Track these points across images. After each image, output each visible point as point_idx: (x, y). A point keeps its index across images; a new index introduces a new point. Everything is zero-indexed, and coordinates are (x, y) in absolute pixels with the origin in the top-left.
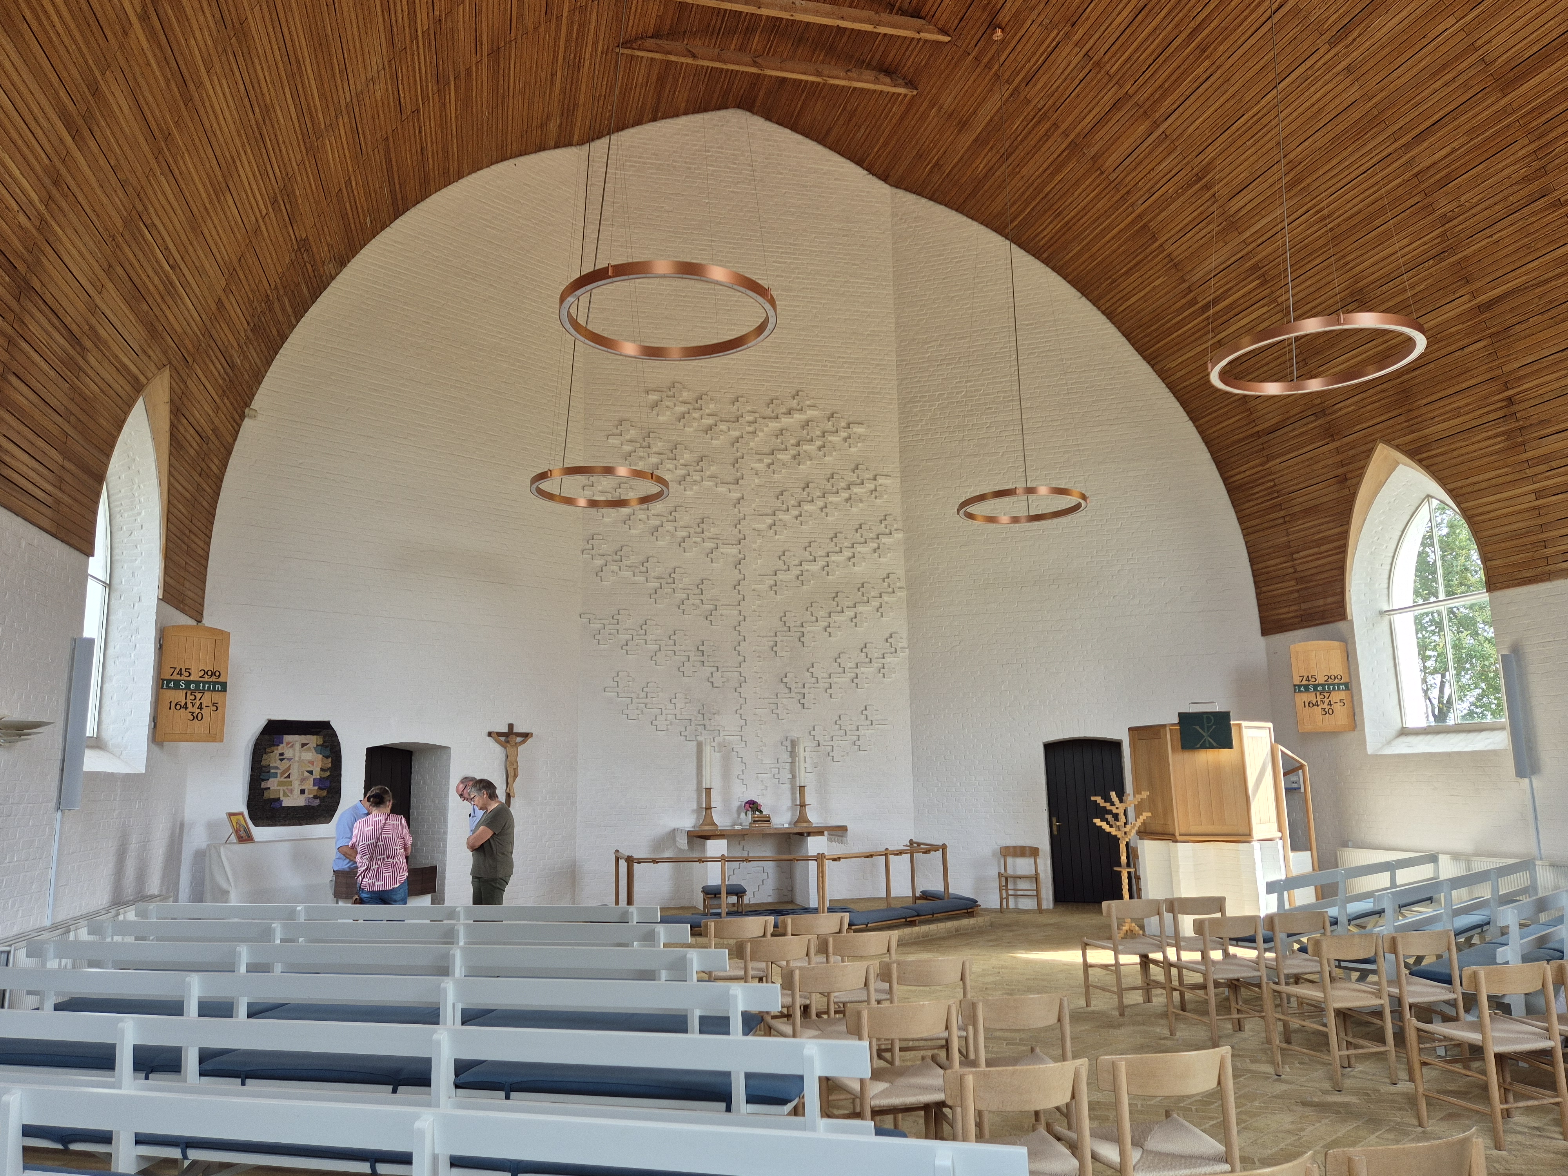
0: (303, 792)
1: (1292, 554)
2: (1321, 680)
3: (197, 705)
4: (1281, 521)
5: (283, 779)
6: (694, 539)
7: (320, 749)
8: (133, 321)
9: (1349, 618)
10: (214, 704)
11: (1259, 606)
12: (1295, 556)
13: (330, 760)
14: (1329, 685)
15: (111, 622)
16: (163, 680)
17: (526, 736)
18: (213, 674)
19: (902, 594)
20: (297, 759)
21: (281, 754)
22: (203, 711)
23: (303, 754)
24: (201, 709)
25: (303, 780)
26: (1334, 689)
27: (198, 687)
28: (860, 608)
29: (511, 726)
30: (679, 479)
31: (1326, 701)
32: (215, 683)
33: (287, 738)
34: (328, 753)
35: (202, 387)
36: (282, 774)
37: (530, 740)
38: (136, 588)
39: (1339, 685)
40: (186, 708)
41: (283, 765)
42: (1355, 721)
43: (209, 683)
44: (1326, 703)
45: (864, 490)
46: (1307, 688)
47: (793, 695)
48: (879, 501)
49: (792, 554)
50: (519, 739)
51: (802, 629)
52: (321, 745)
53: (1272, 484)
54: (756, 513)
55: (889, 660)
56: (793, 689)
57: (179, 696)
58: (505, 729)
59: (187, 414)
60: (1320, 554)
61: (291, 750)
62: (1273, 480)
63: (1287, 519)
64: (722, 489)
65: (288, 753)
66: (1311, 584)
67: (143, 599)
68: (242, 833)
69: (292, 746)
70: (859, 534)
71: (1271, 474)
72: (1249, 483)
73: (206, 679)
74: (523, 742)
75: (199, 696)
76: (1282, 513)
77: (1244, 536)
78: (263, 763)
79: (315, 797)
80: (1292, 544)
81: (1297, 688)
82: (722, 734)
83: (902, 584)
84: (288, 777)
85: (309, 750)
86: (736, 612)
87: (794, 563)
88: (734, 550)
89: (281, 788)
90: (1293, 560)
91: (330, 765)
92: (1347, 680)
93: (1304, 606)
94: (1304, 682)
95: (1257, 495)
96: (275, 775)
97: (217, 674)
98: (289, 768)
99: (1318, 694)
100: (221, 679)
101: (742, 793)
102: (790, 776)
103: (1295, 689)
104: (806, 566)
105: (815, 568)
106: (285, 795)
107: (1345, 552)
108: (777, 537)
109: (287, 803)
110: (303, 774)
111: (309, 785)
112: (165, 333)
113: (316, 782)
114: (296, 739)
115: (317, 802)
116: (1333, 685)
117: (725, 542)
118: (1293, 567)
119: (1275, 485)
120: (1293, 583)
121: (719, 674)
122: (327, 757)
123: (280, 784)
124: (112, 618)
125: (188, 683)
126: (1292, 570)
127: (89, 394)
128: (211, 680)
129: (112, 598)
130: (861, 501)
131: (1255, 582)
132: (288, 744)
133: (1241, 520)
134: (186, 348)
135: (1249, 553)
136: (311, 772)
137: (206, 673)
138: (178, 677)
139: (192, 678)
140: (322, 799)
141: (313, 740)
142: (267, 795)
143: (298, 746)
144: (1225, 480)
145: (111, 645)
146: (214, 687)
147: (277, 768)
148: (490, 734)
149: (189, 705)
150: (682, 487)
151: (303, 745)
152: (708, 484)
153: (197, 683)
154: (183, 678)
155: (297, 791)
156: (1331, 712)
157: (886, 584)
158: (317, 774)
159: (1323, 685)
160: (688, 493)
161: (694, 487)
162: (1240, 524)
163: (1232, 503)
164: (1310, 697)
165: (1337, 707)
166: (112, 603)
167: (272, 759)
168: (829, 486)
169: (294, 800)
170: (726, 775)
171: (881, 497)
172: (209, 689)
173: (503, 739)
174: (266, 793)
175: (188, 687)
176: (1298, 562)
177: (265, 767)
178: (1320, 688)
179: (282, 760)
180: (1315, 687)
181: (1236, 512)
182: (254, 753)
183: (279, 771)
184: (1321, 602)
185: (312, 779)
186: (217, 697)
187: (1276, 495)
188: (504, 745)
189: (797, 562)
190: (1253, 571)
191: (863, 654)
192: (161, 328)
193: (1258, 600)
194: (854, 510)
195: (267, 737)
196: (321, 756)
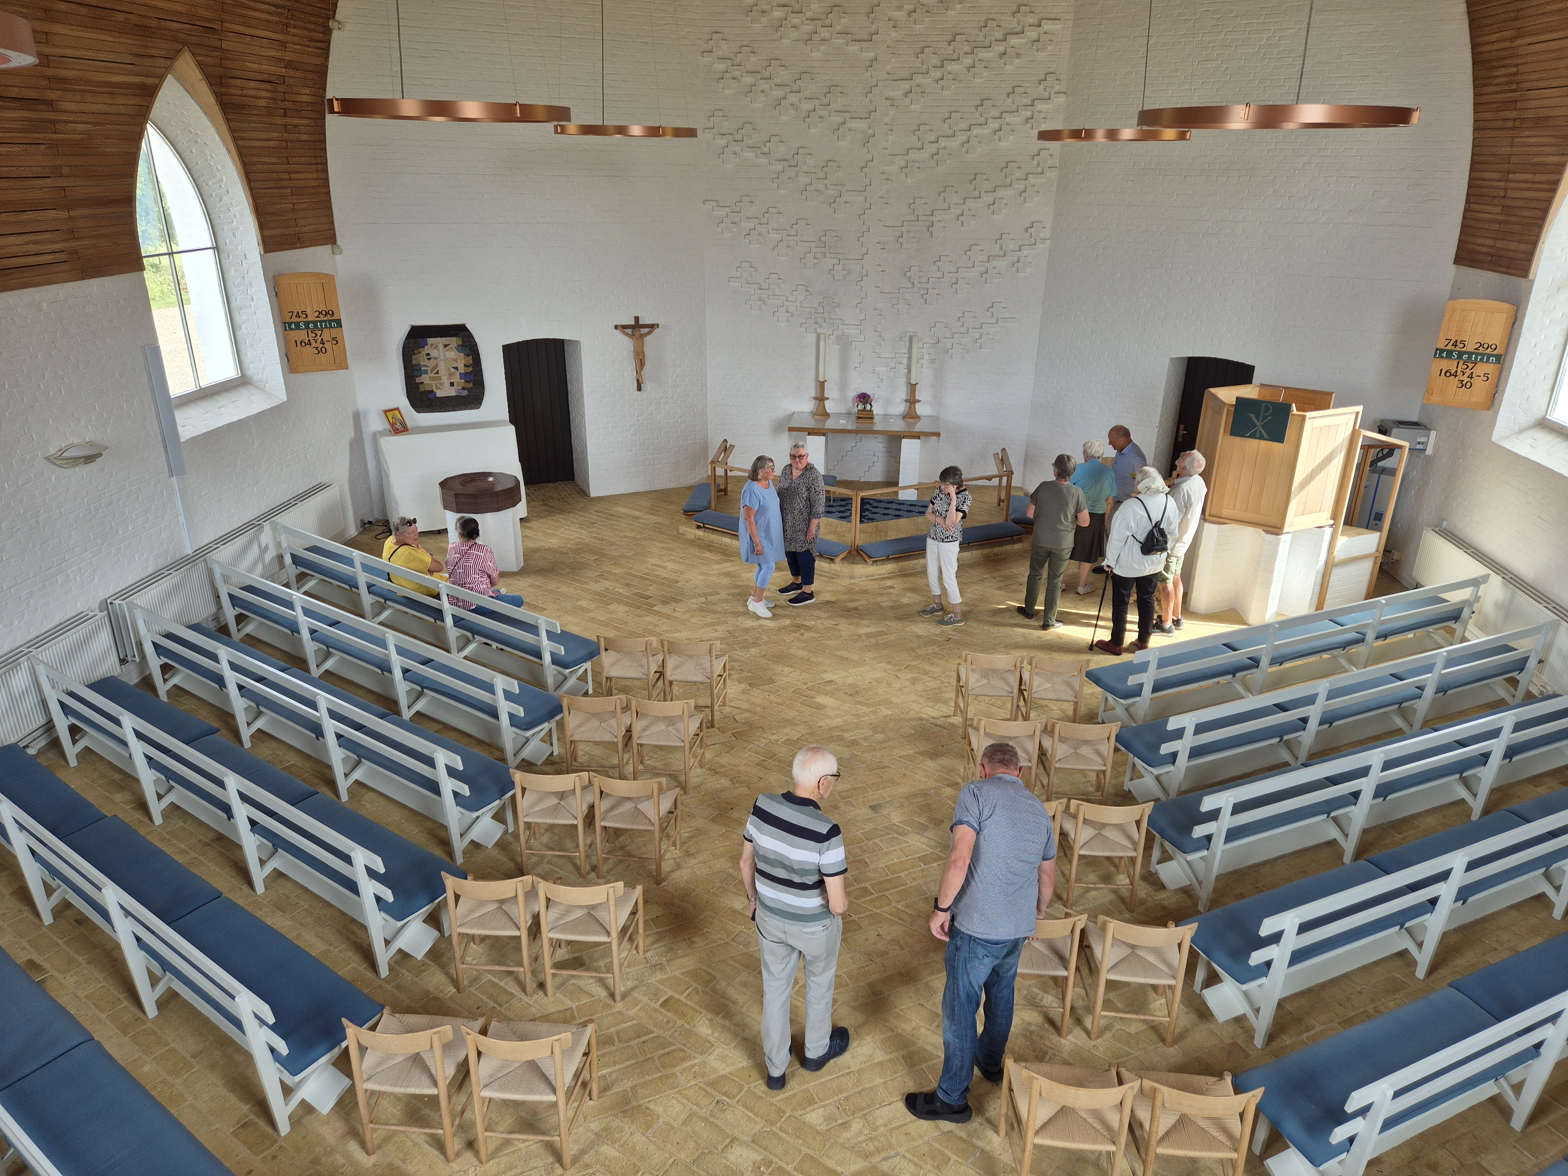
0: (452, 384)
1: (1509, 173)
2: (1470, 348)
3: (319, 341)
4: (1510, 124)
5: (433, 375)
6: (819, 112)
7: (462, 348)
8: (111, 39)
9: (1531, 277)
10: (333, 339)
11: (1463, 226)
12: (1511, 176)
13: (471, 357)
14: (1477, 355)
15: (226, 279)
16: (285, 323)
17: (652, 327)
18: (327, 313)
19: (1054, 174)
20: (442, 357)
21: (428, 354)
22: (326, 345)
23: (447, 353)
24: (323, 344)
25: (450, 375)
26: (1481, 360)
27: (316, 326)
28: (1001, 193)
29: (637, 319)
30: (806, 37)
31: (1468, 372)
32: (330, 321)
33: (431, 341)
34: (468, 352)
35: (249, 38)
36: (432, 371)
37: (656, 331)
38: (239, 247)
39: (1489, 356)
40: (310, 345)
41: (432, 363)
42: (1492, 400)
43: (325, 321)
44: (1466, 375)
45: (1023, 41)
46: (1450, 354)
47: (916, 289)
48: (1041, 54)
49: (928, 127)
50: (646, 330)
51: (931, 218)
52: (462, 345)
53: (1514, 70)
54: (891, 77)
55: (1025, 252)
56: (916, 283)
57: (302, 335)
58: (632, 322)
59: (238, 74)
60: (1533, 183)
61: (435, 351)
62: (1517, 65)
63: (1517, 124)
64: (854, 48)
65: (434, 353)
66: (1513, 219)
67: (248, 256)
68: (398, 426)
69: (436, 347)
70: (1010, 100)
71: (1517, 56)
72: (1494, 60)
73: (322, 318)
74: (649, 333)
75: (319, 333)
76: (1514, 114)
77: (1475, 129)
78: (414, 362)
79: (464, 388)
80: (1513, 159)
81: (1440, 353)
82: (841, 327)
83: (1055, 162)
84: (437, 373)
85: (451, 349)
86: (862, 199)
87: (929, 139)
88: (863, 125)
89: (433, 382)
90: (1508, 180)
91: (471, 362)
92: (1502, 352)
93: (1500, 244)
94: (1450, 347)
95: (1498, 81)
96: (426, 372)
97: (331, 313)
98: (437, 365)
99: (1461, 363)
100: (335, 317)
101: (858, 386)
102: (906, 371)
103: (1436, 354)
104: (943, 143)
105: (954, 144)
106: (438, 388)
107: (1554, 191)
108: (913, 107)
109: (440, 394)
110: (449, 370)
111: (456, 379)
112: (163, 23)
113: (462, 376)
114: (439, 341)
115: (465, 393)
116: (1483, 355)
117: (855, 115)
118: (1505, 189)
119: (1516, 74)
120: (1498, 210)
121: (840, 267)
122: (468, 355)
123: (431, 379)
124: (227, 275)
125: (307, 324)
126: (1502, 193)
127: (77, 137)
128: (326, 318)
129: (222, 258)
130: (1018, 55)
131: (1468, 195)
132: (432, 345)
133: (1478, 106)
134: (202, 18)
135: (1473, 154)
136: (456, 368)
137: (320, 313)
138: (297, 320)
139: (309, 319)
140: (469, 390)
141: (454, 341)
142: (422, 389)
143: (441, 347)
144: (1474, 46)
145: (232, 299)
146: (330, 325)
147: (426, 366)
148: (616, 327)
149: (313, 342)
150: (809, 47)
151: (446, 346)
152: (838, 41)
153: (315, 323)
154: (301, 319)
155: (447, 384)
156: (1468, 385)
157: (1035, 162)
158: (462, 369)
159: (1470, 354)
160: (815, 54)
161: (822, 47)
162: (1475, 112)
163: (1474, 81)
164: (1450, 365)
165: (1478, 382)
166: (223, 262)
167: (420, 359)
168: (981, 38)
169: (445, 391)
170: (844, 367)
171: (1044, 48)
172: (326, 327)
173: (629, 331)
174: (421, 387)
175: (307, 327)
176: (1511, 185)
177: (416, 365)
178: (1465, 357)
179: (429, 359)
180: (1460, 354)
181: (1475, 95)
182: (403, 355)
183: (429, 369)
184: (1513, 246)
185: (458, 374)
186: (335, 332)
187: (1514, 87)
188: (631, 336)
189: (933, 138)
190: (1470, 179)
191: (998, 246)
192: (154, 23)
193: (1464, 218)
194: (1009, 67)
195: (412, 340)
196: (462, 354)
